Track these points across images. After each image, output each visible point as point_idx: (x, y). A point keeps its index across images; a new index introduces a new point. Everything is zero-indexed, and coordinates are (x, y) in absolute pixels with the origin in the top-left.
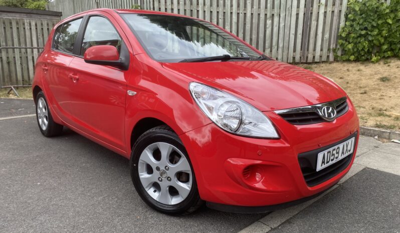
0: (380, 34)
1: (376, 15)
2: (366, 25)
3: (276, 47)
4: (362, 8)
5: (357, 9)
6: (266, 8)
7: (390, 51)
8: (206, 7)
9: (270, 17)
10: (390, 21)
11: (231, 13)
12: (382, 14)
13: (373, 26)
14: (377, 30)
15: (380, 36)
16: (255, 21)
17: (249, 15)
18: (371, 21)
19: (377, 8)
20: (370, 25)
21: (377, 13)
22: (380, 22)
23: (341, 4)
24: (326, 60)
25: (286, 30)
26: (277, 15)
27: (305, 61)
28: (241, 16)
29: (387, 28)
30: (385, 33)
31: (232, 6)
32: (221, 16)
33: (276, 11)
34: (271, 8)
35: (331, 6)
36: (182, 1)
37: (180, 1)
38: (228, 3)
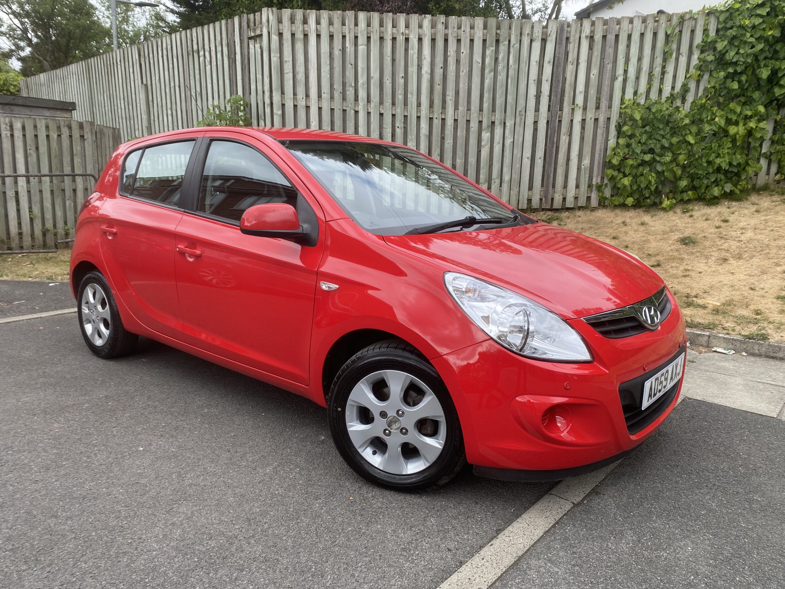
0: (674, 160)
1: (668, 128)
2: (652, 144)
3: (498, 181)
4: (645, 116)
5: (637, 116)
6: (481, 110)
7: (691, 190)
8: (372, 105)
9: (488, 127)
10: (691, 139)
11: (418, 118)
12: (678, 127)
13: (663, 147)
14: (670, 154)
15: (674, 164)
16: (461, 133)
17: (450, 122)
18: (660, 138)
19: (670, 115)
20: (658, 146)
21: (670, 125)
22: (675, 140)
23: (610, 107)
24: (584, 205)
25: (515, 151)
26: (500, 124)
27: (548, 207)
28: (437, 123)
29: (686, 151)
30: (682, 158)
31: (419, 105)
32: (399, 123)
33: (498, 117)
34: (489, 110)
35: (594, 111)
36: (327, 93)
37: (322, 92)
38: (412, 99)
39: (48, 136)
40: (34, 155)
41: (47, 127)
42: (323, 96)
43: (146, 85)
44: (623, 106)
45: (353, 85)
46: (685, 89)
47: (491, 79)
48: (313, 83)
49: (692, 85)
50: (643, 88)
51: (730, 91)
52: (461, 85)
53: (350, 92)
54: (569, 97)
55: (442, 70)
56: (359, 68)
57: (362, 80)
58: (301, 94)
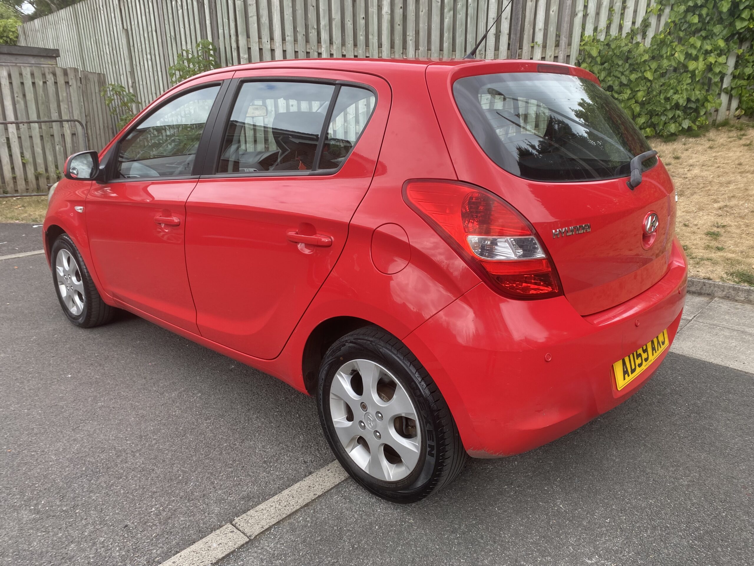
0: (633, 96)
1: (627, 65)
2: (610, 81)
4: (604, 53)
5: (594, 53)
6: (441, 49)
7: (649, 127)
8: (335, 47)
10: (649, 75)
12: (637, 64)
13: (621, 84)
14: (629, 92)
15: (633, 101)
18: (619, 75)
19: (629, 51)
20: (617, 83)
21: (629, 61)
22: (633, 77)
23: (570, 44)
29: (645, 88)
30: (641, 95)
31: (380, 46)
34: (449, 50)
35: (553, 48)
36: (290, 36)
37: (286, 35)
38: (374, 40)
39: (34, 83)
40: (22, 102)
41: (32, 75)
42: (287, 38)
43: (127, 30)
44: (582, 44)
45: (316, 27)
46: (646, 24)
47: (450, 18)
48: (277, 26)
49: (653, 21)
50: (603, 24)
51: (690, 25)
52: (421, 25)
53: (313, 35)
54: (529, 35)
55: (401, 10)
56: (321, 10)
57: (324, 22)
58: (266, 38)
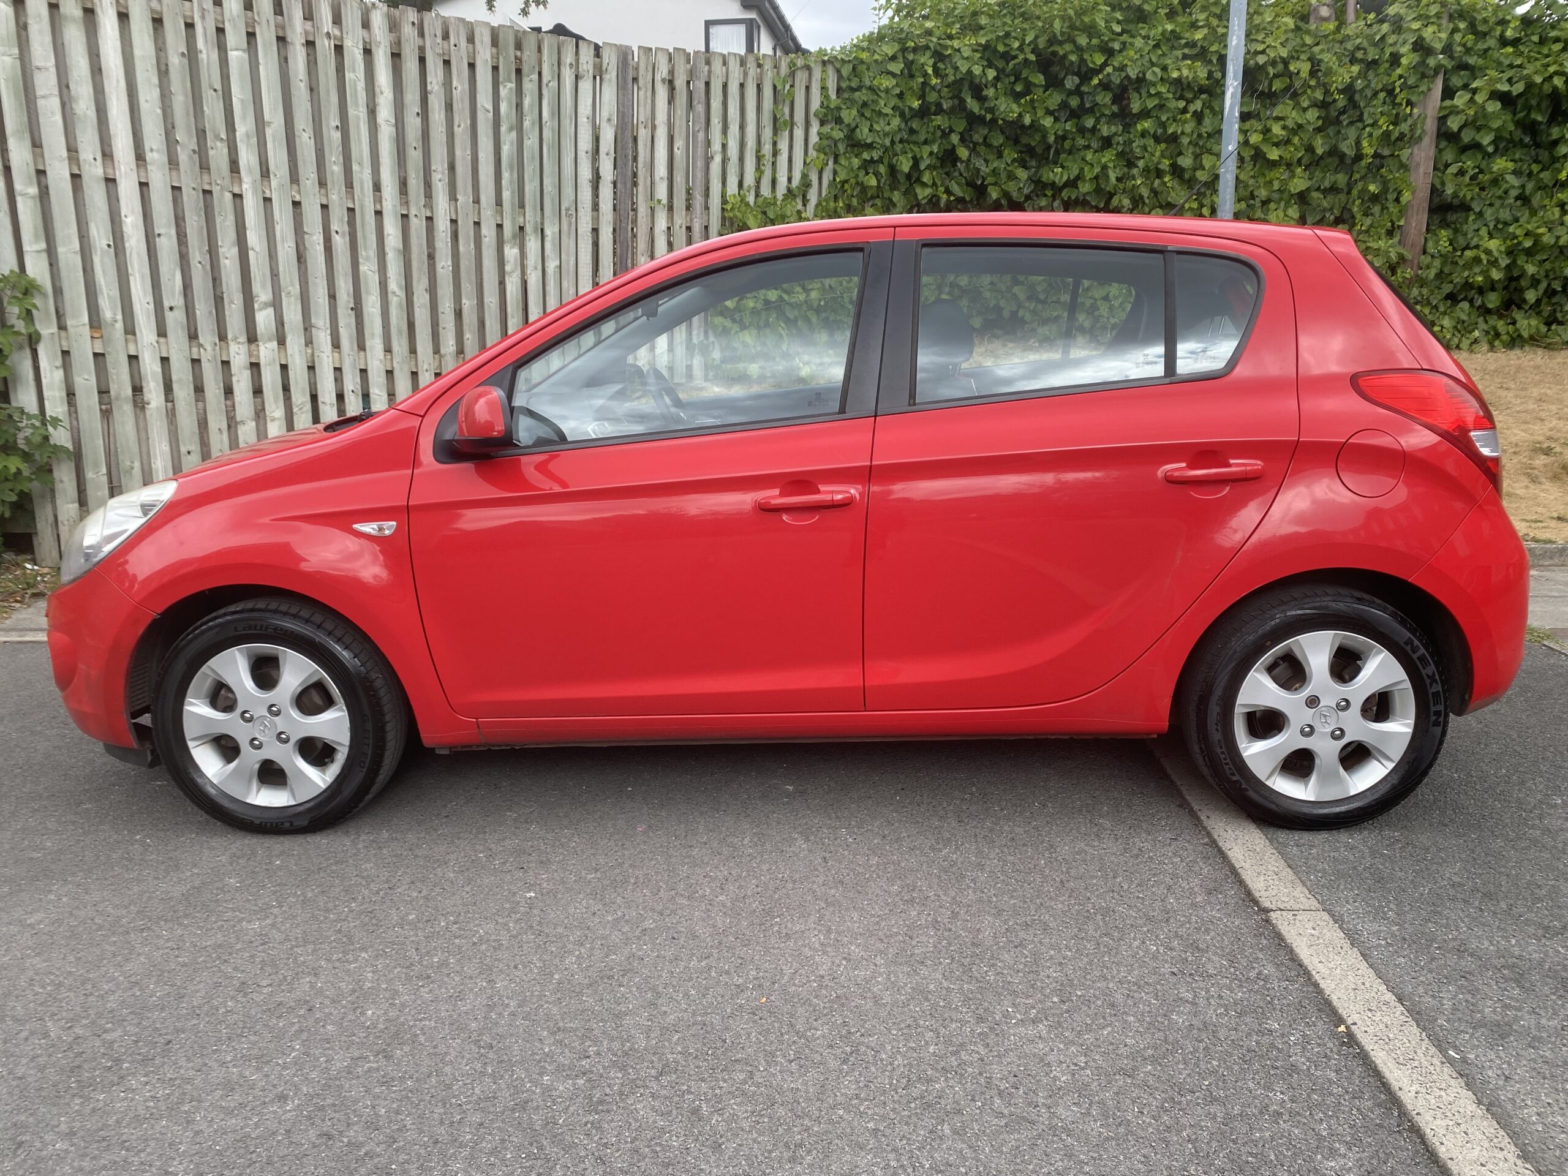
6: (499, 203)
9: (514, 237)
11: (379, 213)
16: (466, 247)
17: (442, 225)
28: (417, 225)
31: (377, 187)
32: (338, 223)
33: (531, 217)
34: (513, 204)
37: (147, 148)
38: (363, 175)
44: (725, 207)
46: (806, 184)
47: (512, 143)
48: (120, 126)
49: (814, 177)
50: (749, 180)
52: (458, 153)
53: (218, 154)
54: (645, 186)
55: (419, 120)
56: (234, 100)
57: (244, 127)
58: (89, 149)
